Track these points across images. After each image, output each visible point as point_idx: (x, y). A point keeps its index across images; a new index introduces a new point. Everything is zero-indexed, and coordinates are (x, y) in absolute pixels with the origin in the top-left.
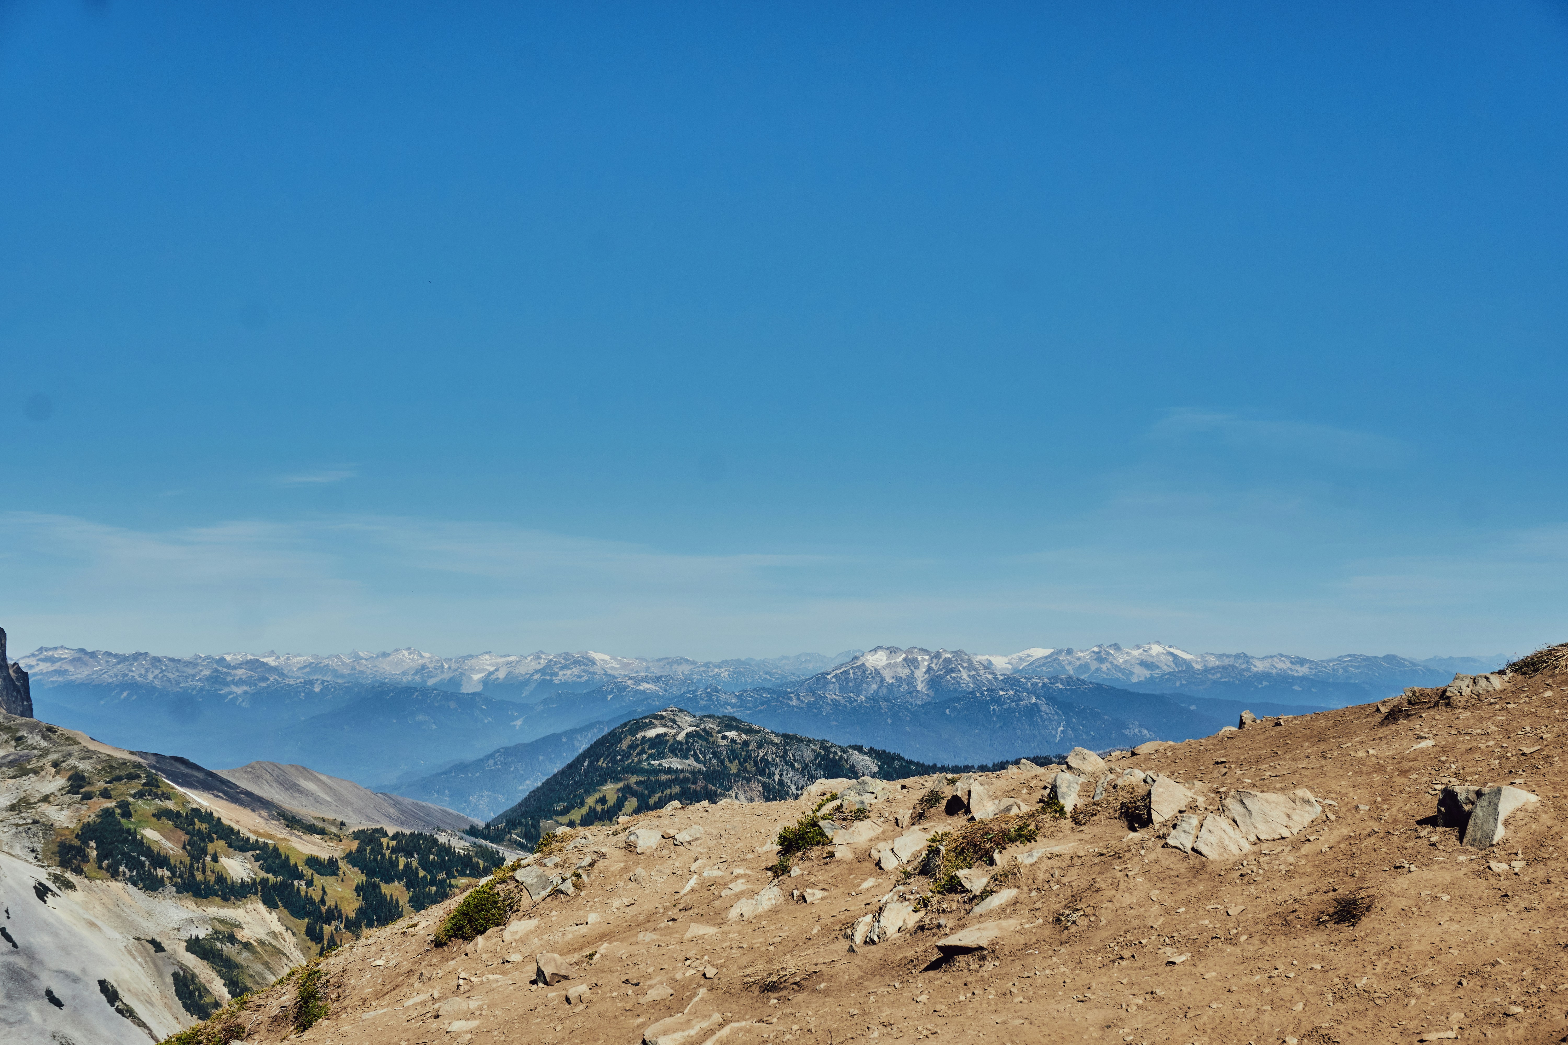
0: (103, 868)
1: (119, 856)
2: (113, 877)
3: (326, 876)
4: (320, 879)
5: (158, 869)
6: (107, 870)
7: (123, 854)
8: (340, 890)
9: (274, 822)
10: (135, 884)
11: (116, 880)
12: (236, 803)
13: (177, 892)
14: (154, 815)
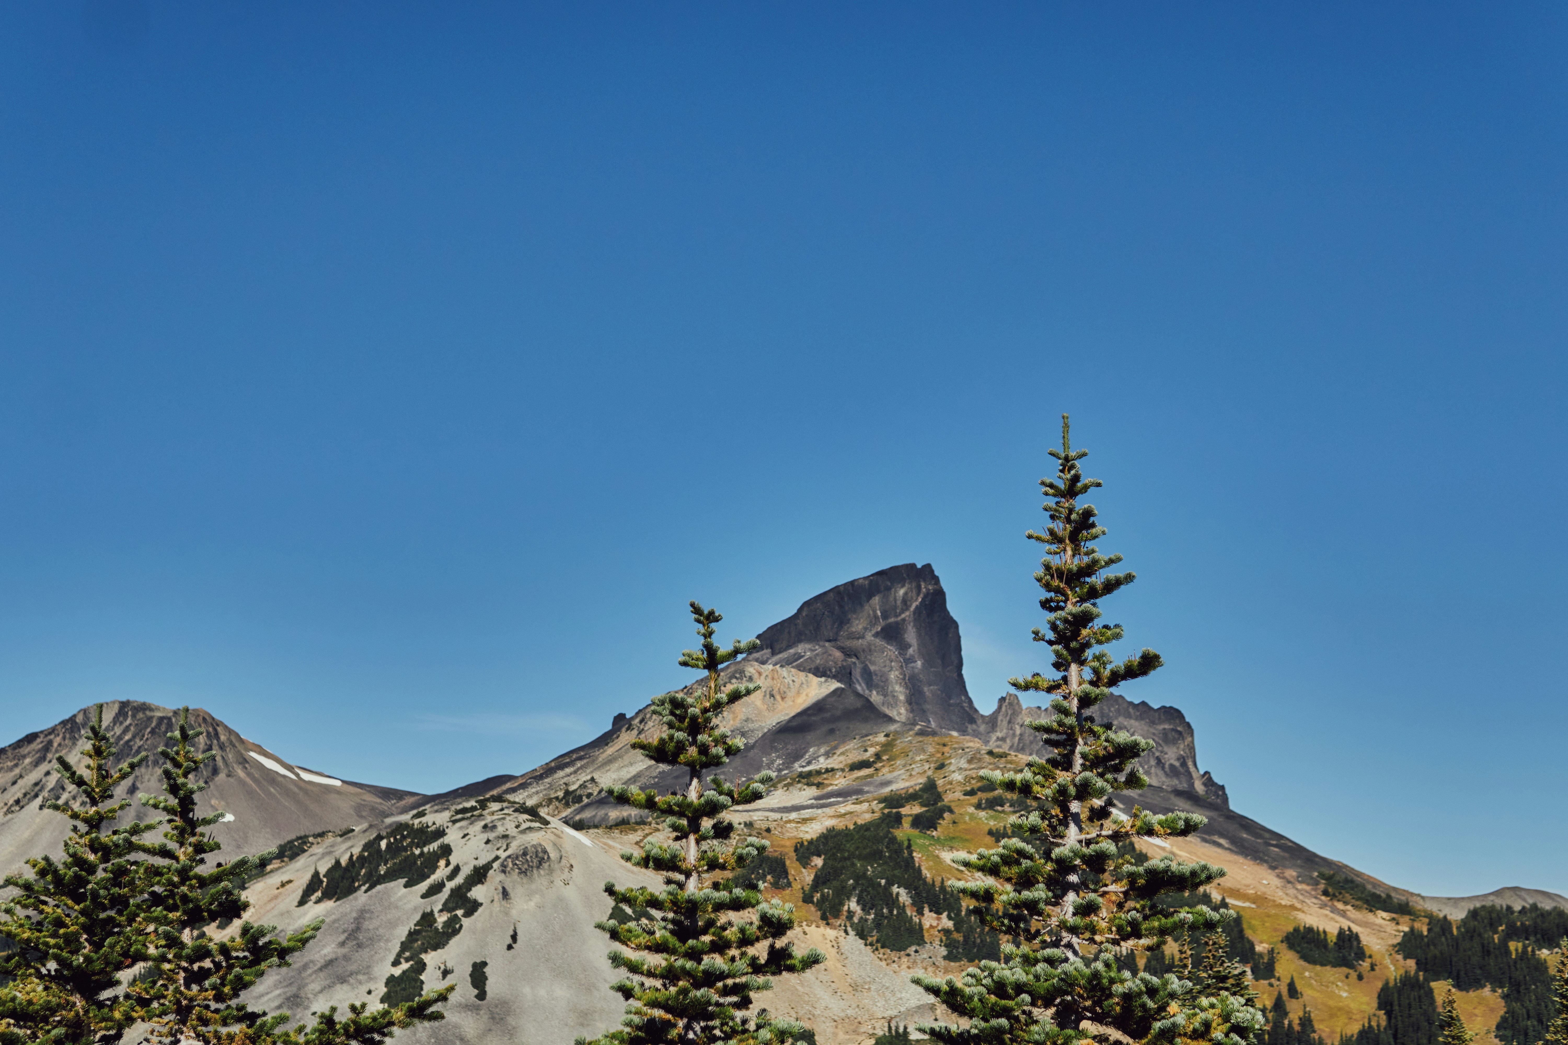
0: (812, 902)
1: (851, 881)
2: (824, 918)
3: (1323, 965)
4: (1305, 969)
5: (926, 910)
6: (819, 905)
7: (860, 877)
8: (1345, 994)
9: (1303, 887)
10: (862, 934)
11: (828, 924)
12: (1246, 856)
13: (949, 958)
14: (990, 833)
